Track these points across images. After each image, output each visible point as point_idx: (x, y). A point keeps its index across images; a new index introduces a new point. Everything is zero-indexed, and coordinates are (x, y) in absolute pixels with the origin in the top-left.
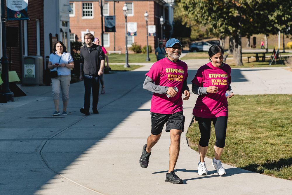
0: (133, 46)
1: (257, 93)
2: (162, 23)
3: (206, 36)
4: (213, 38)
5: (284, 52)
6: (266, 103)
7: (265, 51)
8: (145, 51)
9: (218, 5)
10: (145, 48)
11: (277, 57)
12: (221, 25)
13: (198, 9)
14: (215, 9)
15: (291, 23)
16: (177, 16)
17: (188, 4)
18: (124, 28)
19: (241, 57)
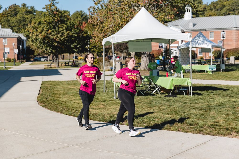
0: (7, 58)
1: (67, 80)
2: (21, 48)
3: (41, 54)
4: (45, 55)
5: (77, 62)
6: (72, 84)
7: (69, 61)
8: (12, 61)
9: (48, 40)
10: (13, 60)
11: (75, 64)
12: (49, 49)
13: (38, 42)
14: (46, 42)
15: (81, 48)
16: (28, 45)
17: (33, 39)
18: (3, 50)
19: (58, 64)
